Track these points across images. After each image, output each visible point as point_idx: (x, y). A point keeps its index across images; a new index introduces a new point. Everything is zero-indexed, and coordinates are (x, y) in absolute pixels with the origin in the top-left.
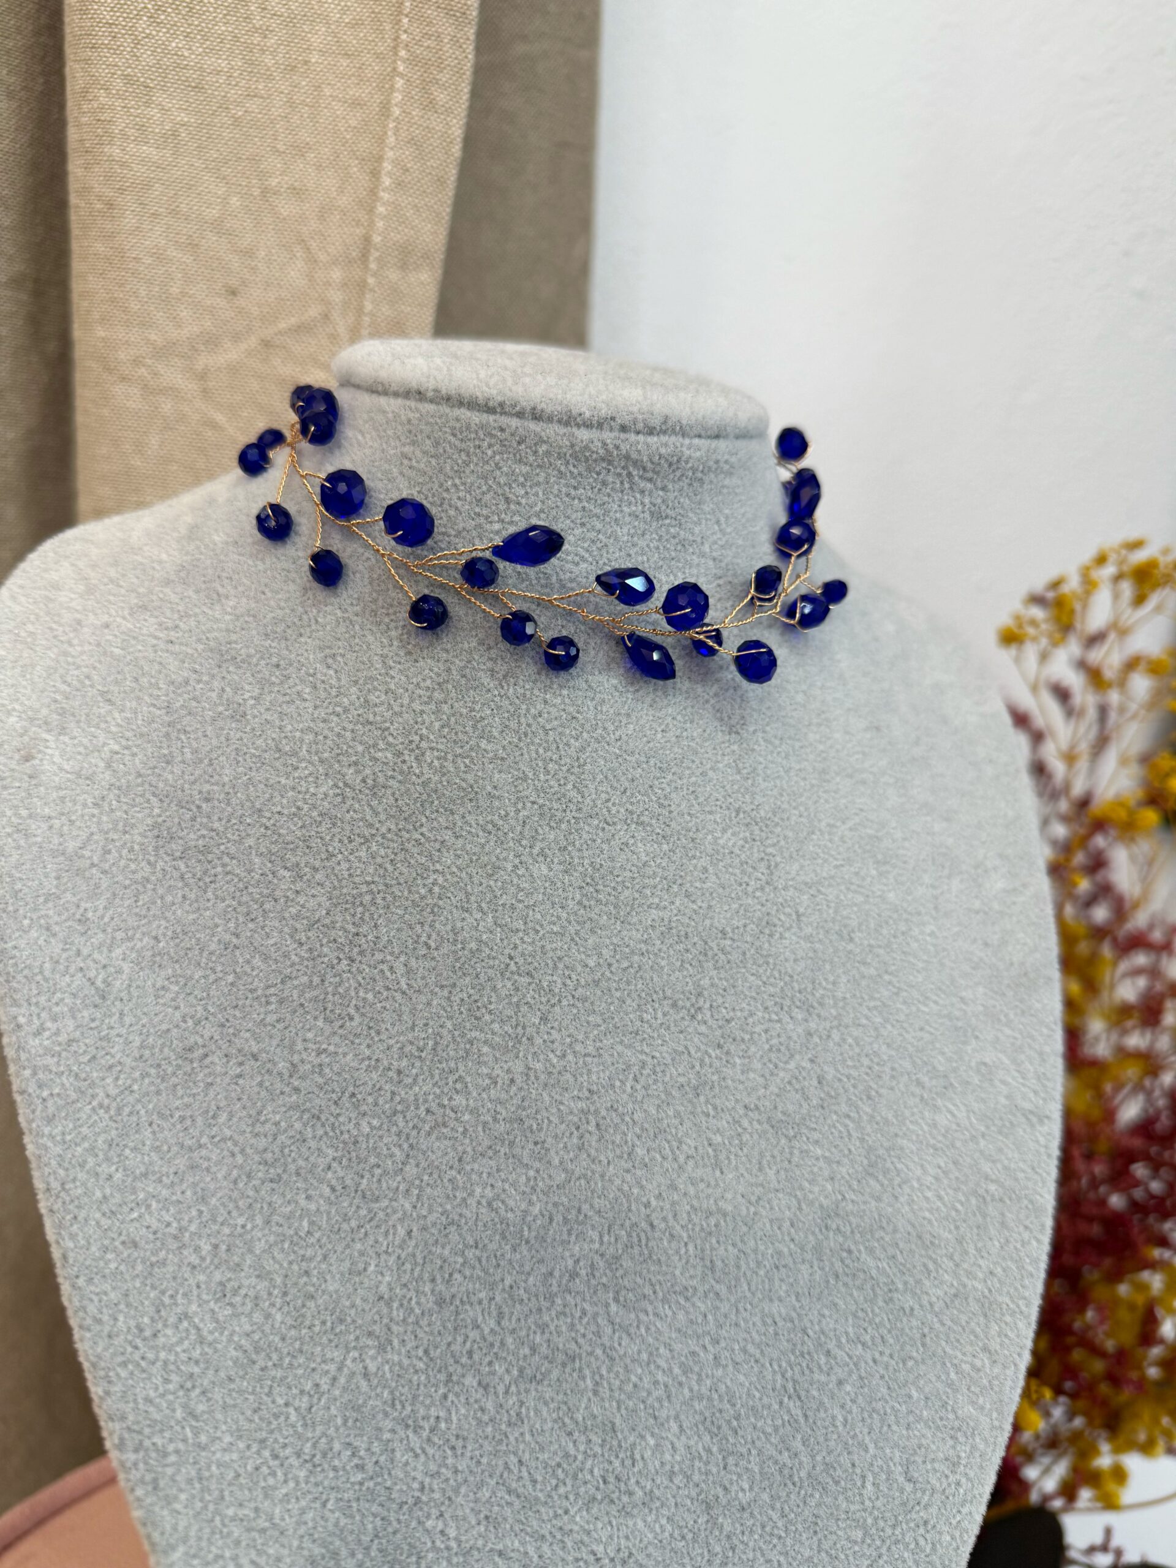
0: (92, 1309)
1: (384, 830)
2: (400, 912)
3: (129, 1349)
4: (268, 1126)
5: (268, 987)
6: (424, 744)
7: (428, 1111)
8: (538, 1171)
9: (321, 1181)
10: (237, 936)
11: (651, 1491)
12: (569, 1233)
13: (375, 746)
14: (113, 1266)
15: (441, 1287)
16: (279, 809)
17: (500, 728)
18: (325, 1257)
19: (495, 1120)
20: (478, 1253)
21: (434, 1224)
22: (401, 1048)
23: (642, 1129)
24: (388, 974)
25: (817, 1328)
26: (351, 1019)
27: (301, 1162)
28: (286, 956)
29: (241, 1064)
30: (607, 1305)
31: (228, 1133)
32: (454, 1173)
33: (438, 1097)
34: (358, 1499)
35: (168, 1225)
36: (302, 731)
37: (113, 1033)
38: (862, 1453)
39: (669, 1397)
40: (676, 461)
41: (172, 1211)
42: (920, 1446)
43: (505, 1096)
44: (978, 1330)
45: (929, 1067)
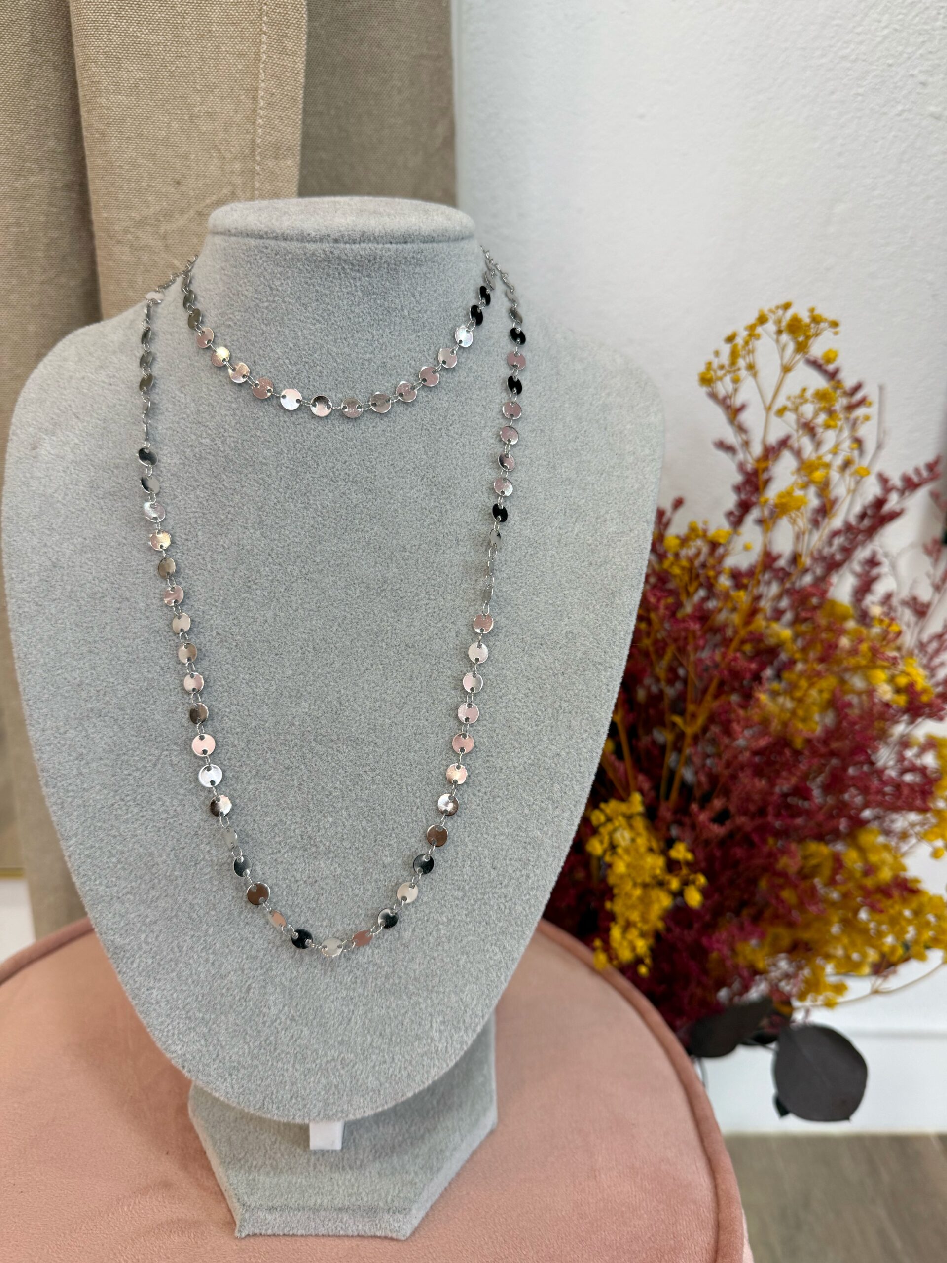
0: (35, 716)
1: (203, 483)
3: (52, 738)
4: (130, 634)
6: (226, 434)
7: (218, 634)
8: (276, 669)
9: (156, 664)
10: (125, 538)
11: (329, 847)
12: (291, 703)
13: (201, 436)
14: (46, 696)
18: (155, 702)
19: (254, 640)
25: (437, 770)
27: (146, 654)
29: (120, 603)
31: (110, 636)
32: (229, 666)
34: (164, 827)
35: (76, 679)
37: (57, 584)
40: (373, 259)
41: (78, 671)
42: (502, 849)
43: (260, 628)
44: (545, 787)
45: (532, 632)
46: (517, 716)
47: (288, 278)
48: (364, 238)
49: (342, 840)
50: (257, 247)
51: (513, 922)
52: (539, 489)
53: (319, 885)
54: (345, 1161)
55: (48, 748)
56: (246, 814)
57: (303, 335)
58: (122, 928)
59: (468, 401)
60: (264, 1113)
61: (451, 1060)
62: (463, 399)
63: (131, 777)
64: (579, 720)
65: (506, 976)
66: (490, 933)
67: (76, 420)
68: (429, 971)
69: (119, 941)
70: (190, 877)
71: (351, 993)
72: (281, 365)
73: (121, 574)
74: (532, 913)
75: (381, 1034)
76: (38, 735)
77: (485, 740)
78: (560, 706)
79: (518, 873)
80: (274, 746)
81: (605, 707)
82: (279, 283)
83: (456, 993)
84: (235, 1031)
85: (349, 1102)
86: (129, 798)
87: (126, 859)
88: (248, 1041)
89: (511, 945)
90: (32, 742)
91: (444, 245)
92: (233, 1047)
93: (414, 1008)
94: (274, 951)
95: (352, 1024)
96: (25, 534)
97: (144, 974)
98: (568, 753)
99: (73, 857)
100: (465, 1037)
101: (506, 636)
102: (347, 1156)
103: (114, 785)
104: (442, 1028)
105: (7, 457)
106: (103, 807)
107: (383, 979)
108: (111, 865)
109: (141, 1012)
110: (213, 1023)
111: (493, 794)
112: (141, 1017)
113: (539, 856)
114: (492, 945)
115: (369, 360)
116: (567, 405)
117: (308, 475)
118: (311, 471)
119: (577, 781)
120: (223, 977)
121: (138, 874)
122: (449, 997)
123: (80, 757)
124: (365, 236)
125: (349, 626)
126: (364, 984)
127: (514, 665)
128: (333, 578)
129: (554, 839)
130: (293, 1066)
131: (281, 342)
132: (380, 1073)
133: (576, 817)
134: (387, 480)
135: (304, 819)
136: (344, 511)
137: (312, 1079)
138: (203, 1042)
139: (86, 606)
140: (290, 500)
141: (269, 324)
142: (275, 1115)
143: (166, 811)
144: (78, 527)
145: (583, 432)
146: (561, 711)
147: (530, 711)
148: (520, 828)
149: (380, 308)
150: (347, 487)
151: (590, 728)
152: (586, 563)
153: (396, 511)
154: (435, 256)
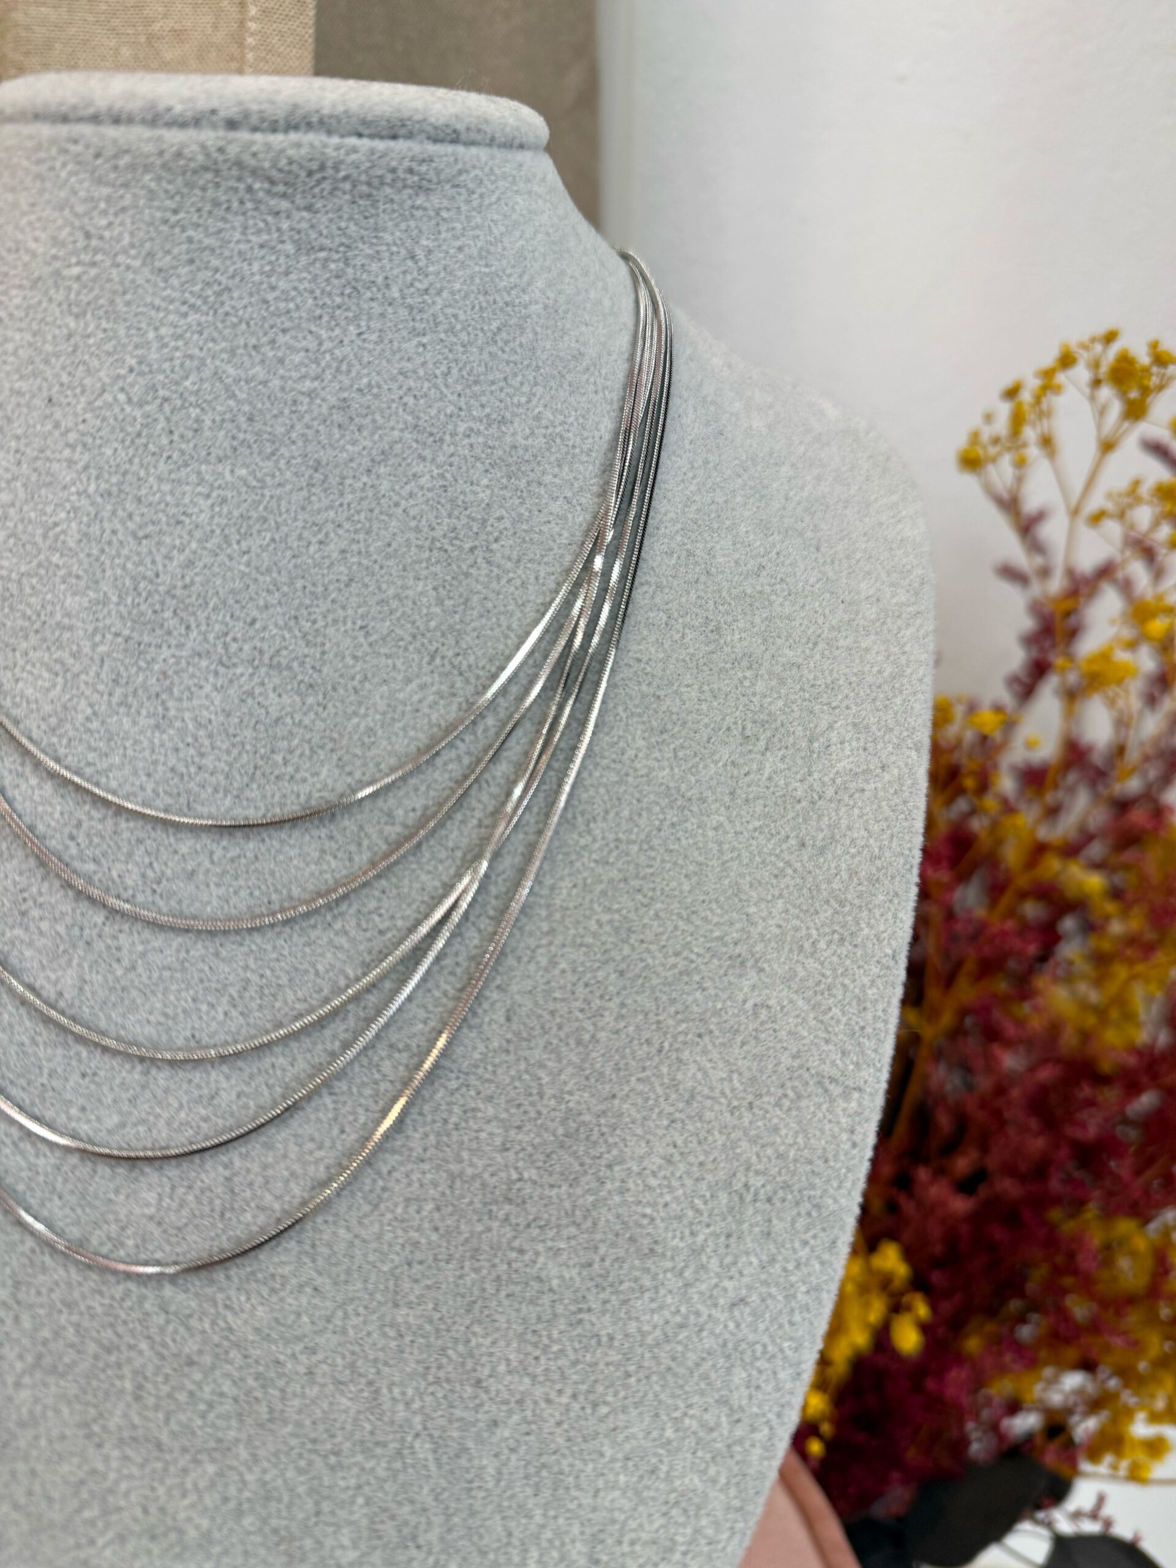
8: (83, 1109)
11: (209, 1532)
17: (77, 537)
25: (461, 1348)
38: (524, 1520)
39: (240, 1415)
40: (318, 169)
42: (614, 1521)
44: (713, 1375)
45: (679, 1006)
46: (648, 1211)
47: (124, 210)
49: (239, 1513)
50: (53, 141)
52: (688, 679)
57: (160, 338)
59: (534, 487)
62: (522, 484)
64: (789, 1216)
72: (109, 406)
78: (746, 1186)
81: (848, 1184)
82: (104, 222)
91: (482, 154)
98: (764, 1298)
101: (621, 1017)
111: (591, 1397)
113: (697, 1531)
115: (311, 394)
116: (739, 499)
117: (165, 652)
118: (173, 643)
119: (785, 1358)
125: (254, 1005)
127: (640, 1087)
128: (221, 891)
129: (733, 1492)
131: (109, 354)
134: (350, 662)
135: (147, 1470)
136: (248, 734)
140: (122, 710)
141: (84, 313)
145: (773, 554)
146: (749, 1198)
147: (677, 1199)
148: (653, 1471)
149: (336, 282)
150: (256, 680)
151: (815, 1237)
152: (793, 842)
153: (370, 731)
154: (460, 172)
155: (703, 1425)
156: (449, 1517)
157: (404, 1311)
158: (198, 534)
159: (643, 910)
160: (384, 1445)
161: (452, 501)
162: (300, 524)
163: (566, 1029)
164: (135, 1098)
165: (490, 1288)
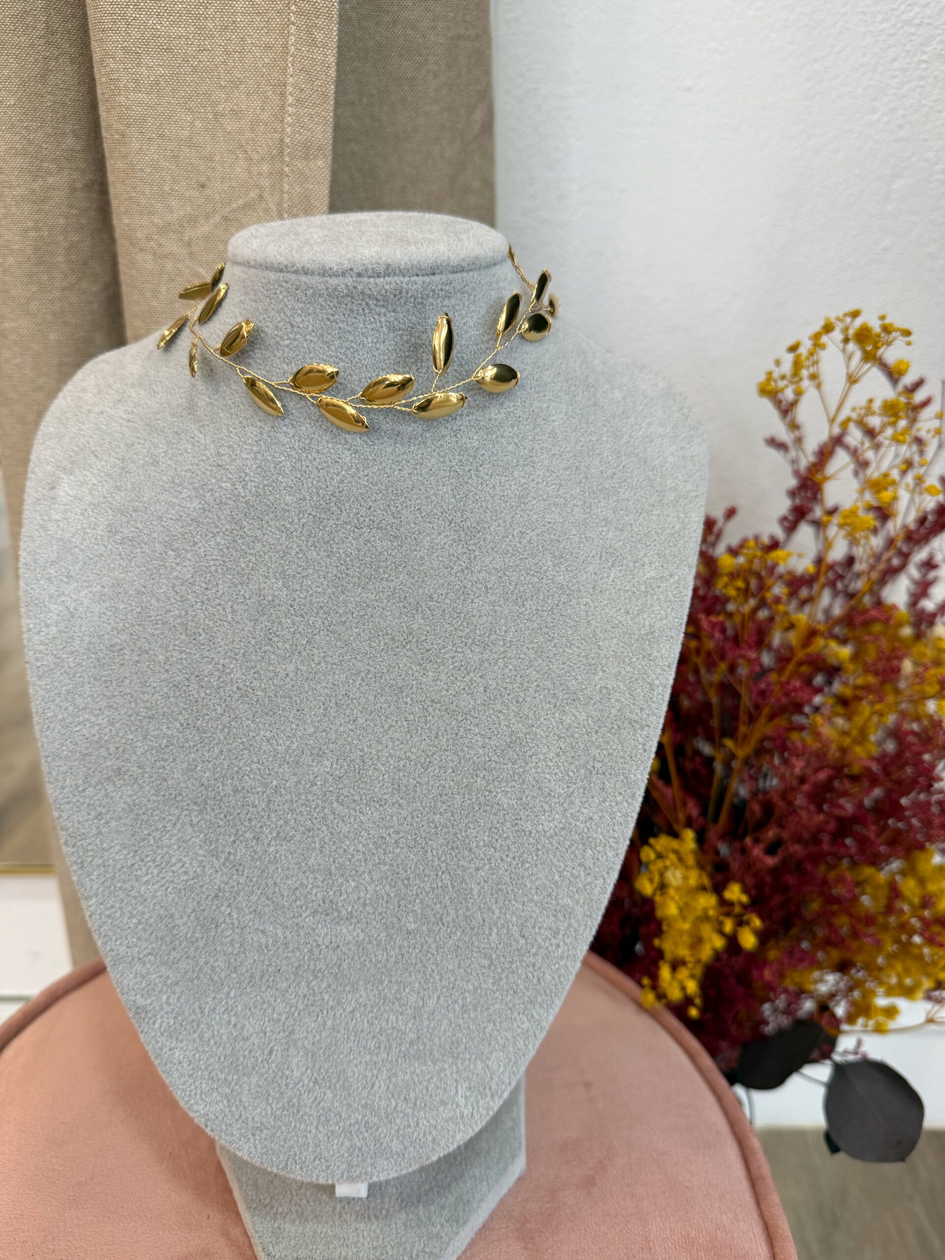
0: (54, 773)
1: (224, 529)
2: (230, 577)
3: (71, 796)
4: (149, 689)
5: (158, 615)
6: (247, 479)
7: (238, 688)
8: (298, 725)
9: (176, 720)
10: (144, 587)
11: (351, 912)
12: (313, 760)
13: (221, 479)
14: (65, 753)
15: (236, 782)
16: (171, 516)
17: (290, 468)
18: (174, 760)
19: (275, 695)
20: (259, 766)
21: (236, 748)
22: (226, 653)
23: (363, 708)
24: (221, 611)
25: (463, 834)
26: (200, 635)
27: (165, 709)
28: (169, 598)
29: (139, 655)
30: (332, 803)
31: (129, 691)
32: (249, 722)
33: (245, 681)
34: (185, 889)
35: (94, 735)
36: (186, 471)
37: (76, 635)
38: (490, 914)
39: (366, 860)
40: (399, 293)
41: (97, 728)
42: (531, 917)
43: (282, 683)
44: (577, 852)
45: (564, 687)
46: (548, 776)
47: (309, 314)
48: (389, 271)
49: (365, 905)
50: (277, 281)
51: (542, 992)
52: (574, 532)
53: (341, 951)
54: (371, 1210)
55: (67, 807)
56: (266, 878)
58: (143, 989)
59: (500, 439)
60: (288, 1172)
61: (477, 1126)
62: (494, 437)
63: (151, 838)
64: (613, 781)
65: (534, 1044)
66: (517, 1002)
67: (93, 459)
68: (454, 1039)
69: (141, 1001)
70: (211, 939)
71: (375, 1058)
73: (140, 625)
74: (561, 983)
75: (405, 1099)
76: (57, 793)
77: (514, 802)
79: (547, 941)
80: (295, 806)
81: (642, 768)
82: (300, 320)
83: (482, 1060)
84: (257, 1092)
85: (373, 1166)
86: (148, 859)
87: (147, 920)
88: (270, 1102)
89: (539, 1015)
90: (51, 801)
91: (475, 274)
92: (256, 1109)
93: (439, 1074)
94: (296, 1014)
95: (376, 1088)
96: (42, 582)
97: (165, 1034)
98: (601, 818)
99: (93, 918)
100: (491, 1104)
101: (536, 691)
102: (372, 1204)
103: (134, 845)
104: (468, 1094)
105: (26, 497)
106: (123, 867)
107: (408, 1045)
108: (132, 926)
109: (164, 1072)
110: (236, 1084)
111: (521, 859)
112: (164, 1076)
113: (570, 925)
114: (519, 1014)
116: (604, 438)
117: (331, 522)
118: (334, 517)
119: (611, 847)
120: (245, 1039)
121: (159, 935)
122: (475, 1064)
123: (99, 816)
124: (390, 270)
125: (372, 681)
126: (389, 1050)
127: (544, 722)
128: (357, 630)
130: (317, 1128)
132: (404, 1137)
133: (609, 885)
134: (413, 525)
135: (326, 883)
136: (368, 559)
137: (336, 1141)
138: (225, 1102)
139: (104, 658)
140: (313, 548)
142: (298, 1175)
143: (186, 873)
144: (96, 574)
145: (621, 467)
146: (594, 772)
147: (561, 772)
148: (550, 895)
149: (406, 345)
150: (371, 534)
151: (625, 791)
152: (623, 611)
153: (422, 558)
154: (465, 287)
155: (572, 875)
156: (457, 911)
157: (438, 816)
158: (345, 467)
159: (548, 643)
160: (429, 876)
161: (460, 448)
162: (391, 462)
163: (512, 695)
164: (321, 720)
165: (477, 808)
